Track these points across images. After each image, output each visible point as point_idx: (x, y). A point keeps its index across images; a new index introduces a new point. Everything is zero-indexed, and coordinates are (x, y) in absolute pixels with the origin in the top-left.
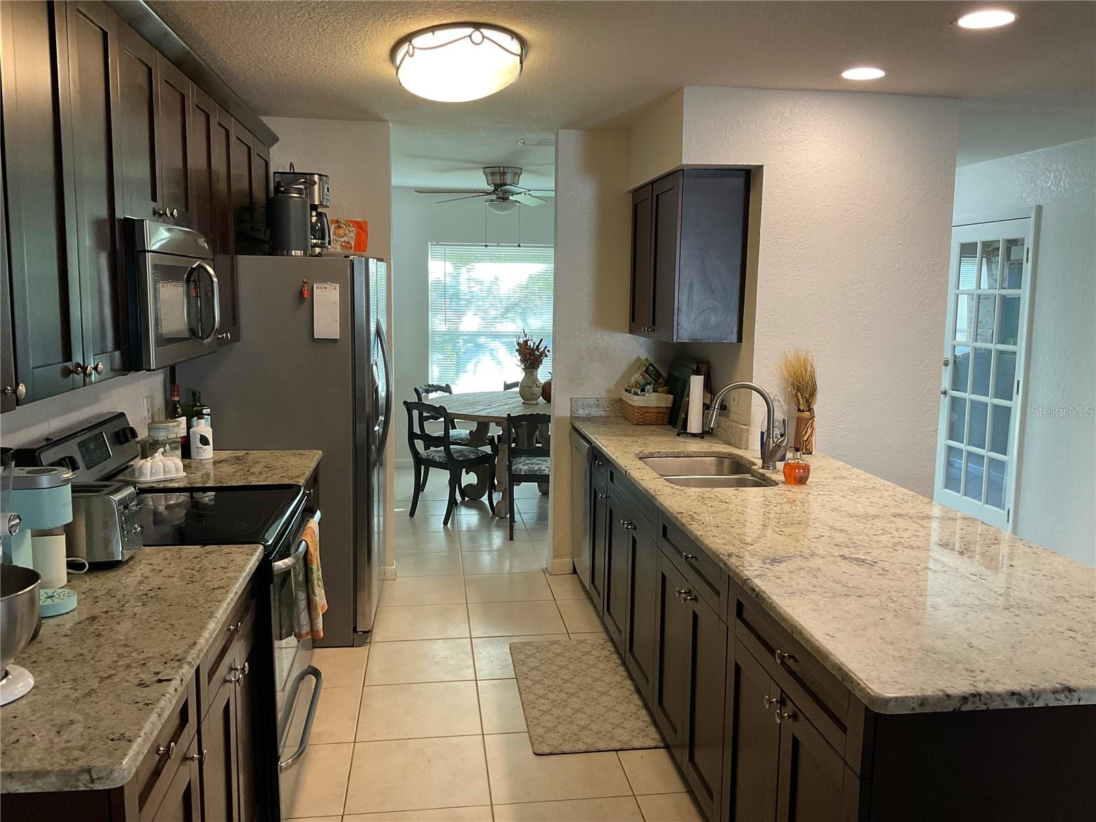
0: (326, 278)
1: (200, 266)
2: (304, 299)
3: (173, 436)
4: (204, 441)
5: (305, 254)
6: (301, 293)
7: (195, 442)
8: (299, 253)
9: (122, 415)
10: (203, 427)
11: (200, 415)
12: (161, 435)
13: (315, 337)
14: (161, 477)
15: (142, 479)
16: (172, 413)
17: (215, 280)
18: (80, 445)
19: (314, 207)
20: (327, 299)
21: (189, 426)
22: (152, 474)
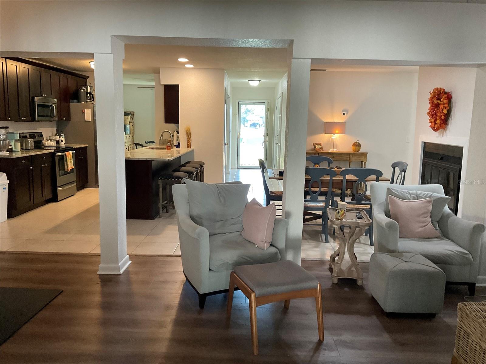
0: (88, 108)
1: (52, 105)
2: (83, 113)
3: (54, 138)
4: (62, 141)
5: (85, 103)
6: (83, 111)
7: (60, 141)
8: (83, 103)
9: (41, 132)
10: (63, 138)
11: (62, 136)
12: (51, 138)
13: (86, 120)
14: (49, 145)
15: (46, 145)
16: (56, 135)
17: (55, 107)
18: (29, 135)
19: (87, 93)
20: (88, 112)
21: (60, 138)
22: (47, 144)
